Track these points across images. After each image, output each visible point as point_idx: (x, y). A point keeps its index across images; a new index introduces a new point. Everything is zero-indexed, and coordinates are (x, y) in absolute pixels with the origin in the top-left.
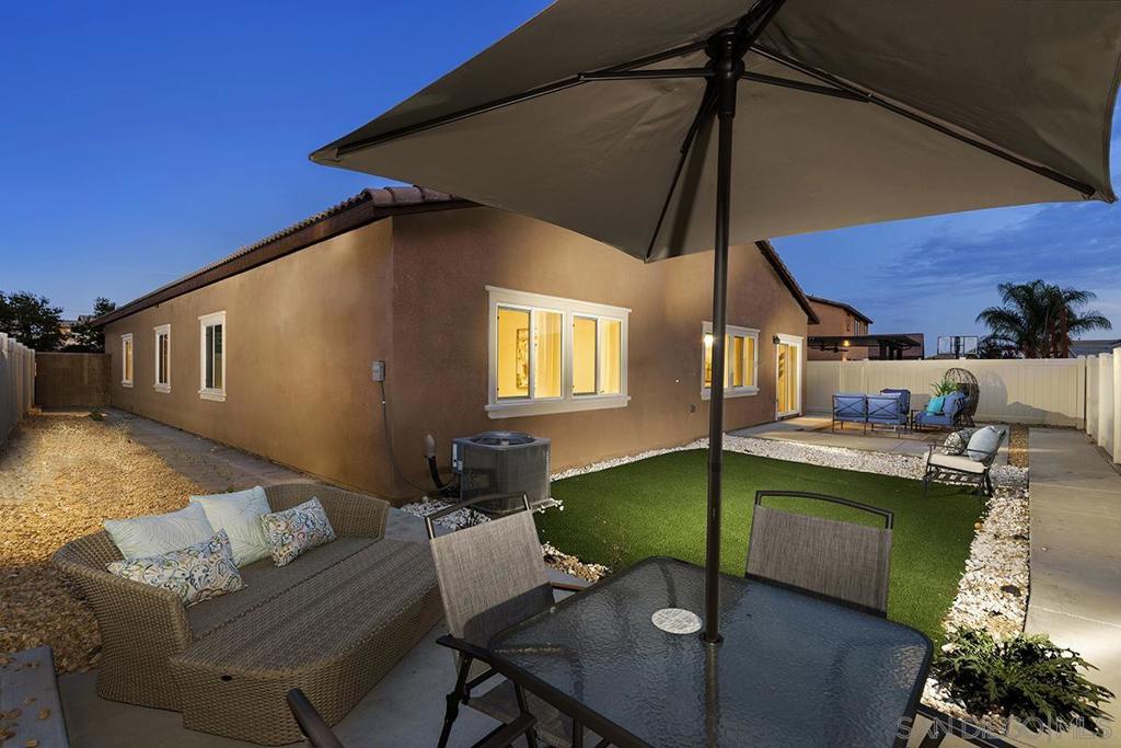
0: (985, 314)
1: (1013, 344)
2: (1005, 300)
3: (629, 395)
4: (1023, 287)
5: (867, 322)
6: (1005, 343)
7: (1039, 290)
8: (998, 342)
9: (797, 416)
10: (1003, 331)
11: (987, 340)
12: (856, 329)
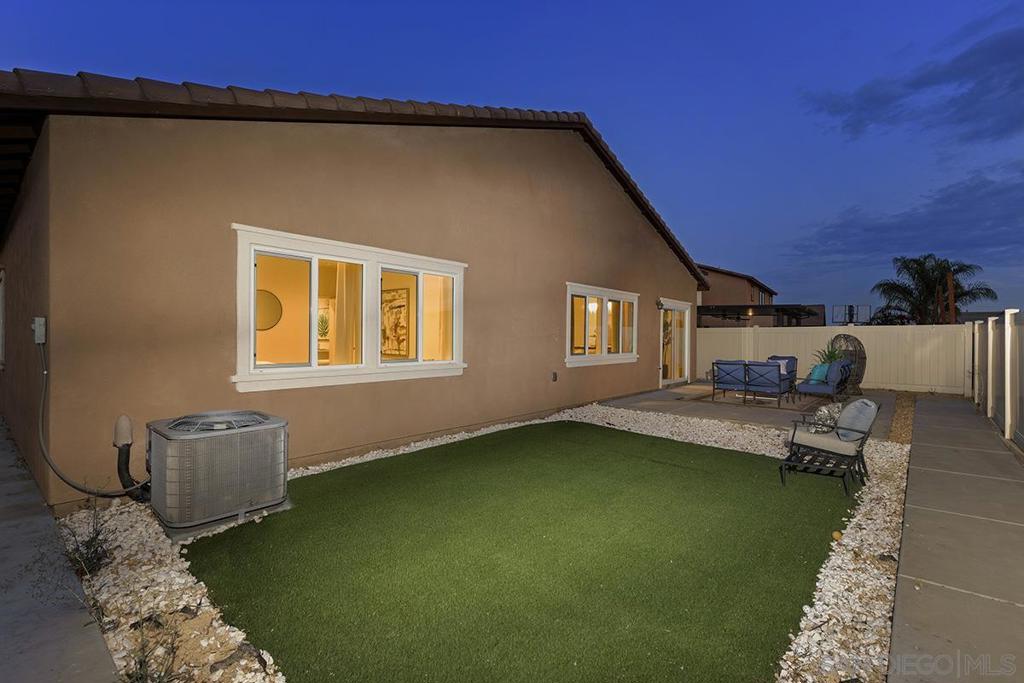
0: (879, 286)
1: (906, 314)
2: (899, 271)
3: (464, 361)
4: (915, 261)
5: (771, 293)
6: (899, 313)
7: (930, 264)
8: (893, 312)
9: (686, 383)
10: (896, 301)
11: (882, 311)
12: (761, 299)
